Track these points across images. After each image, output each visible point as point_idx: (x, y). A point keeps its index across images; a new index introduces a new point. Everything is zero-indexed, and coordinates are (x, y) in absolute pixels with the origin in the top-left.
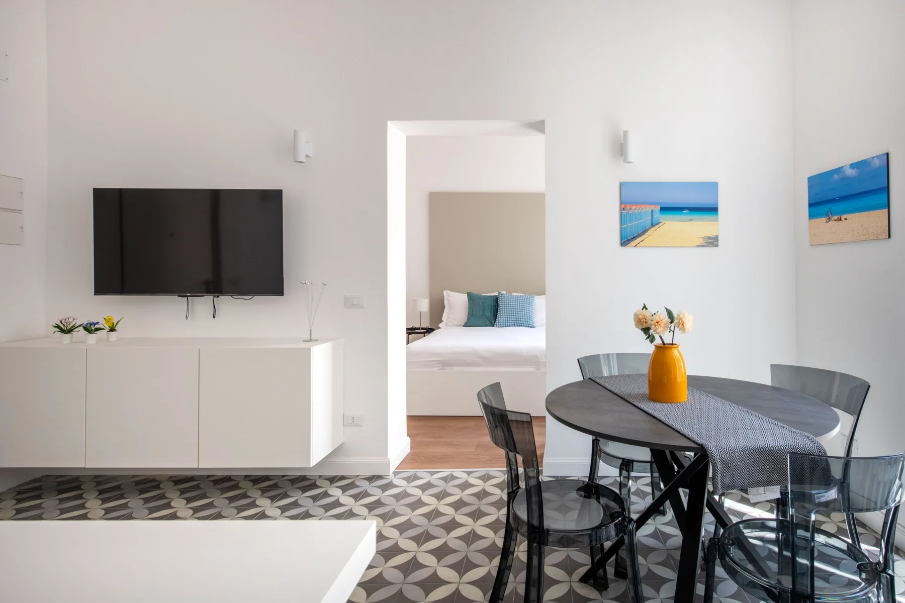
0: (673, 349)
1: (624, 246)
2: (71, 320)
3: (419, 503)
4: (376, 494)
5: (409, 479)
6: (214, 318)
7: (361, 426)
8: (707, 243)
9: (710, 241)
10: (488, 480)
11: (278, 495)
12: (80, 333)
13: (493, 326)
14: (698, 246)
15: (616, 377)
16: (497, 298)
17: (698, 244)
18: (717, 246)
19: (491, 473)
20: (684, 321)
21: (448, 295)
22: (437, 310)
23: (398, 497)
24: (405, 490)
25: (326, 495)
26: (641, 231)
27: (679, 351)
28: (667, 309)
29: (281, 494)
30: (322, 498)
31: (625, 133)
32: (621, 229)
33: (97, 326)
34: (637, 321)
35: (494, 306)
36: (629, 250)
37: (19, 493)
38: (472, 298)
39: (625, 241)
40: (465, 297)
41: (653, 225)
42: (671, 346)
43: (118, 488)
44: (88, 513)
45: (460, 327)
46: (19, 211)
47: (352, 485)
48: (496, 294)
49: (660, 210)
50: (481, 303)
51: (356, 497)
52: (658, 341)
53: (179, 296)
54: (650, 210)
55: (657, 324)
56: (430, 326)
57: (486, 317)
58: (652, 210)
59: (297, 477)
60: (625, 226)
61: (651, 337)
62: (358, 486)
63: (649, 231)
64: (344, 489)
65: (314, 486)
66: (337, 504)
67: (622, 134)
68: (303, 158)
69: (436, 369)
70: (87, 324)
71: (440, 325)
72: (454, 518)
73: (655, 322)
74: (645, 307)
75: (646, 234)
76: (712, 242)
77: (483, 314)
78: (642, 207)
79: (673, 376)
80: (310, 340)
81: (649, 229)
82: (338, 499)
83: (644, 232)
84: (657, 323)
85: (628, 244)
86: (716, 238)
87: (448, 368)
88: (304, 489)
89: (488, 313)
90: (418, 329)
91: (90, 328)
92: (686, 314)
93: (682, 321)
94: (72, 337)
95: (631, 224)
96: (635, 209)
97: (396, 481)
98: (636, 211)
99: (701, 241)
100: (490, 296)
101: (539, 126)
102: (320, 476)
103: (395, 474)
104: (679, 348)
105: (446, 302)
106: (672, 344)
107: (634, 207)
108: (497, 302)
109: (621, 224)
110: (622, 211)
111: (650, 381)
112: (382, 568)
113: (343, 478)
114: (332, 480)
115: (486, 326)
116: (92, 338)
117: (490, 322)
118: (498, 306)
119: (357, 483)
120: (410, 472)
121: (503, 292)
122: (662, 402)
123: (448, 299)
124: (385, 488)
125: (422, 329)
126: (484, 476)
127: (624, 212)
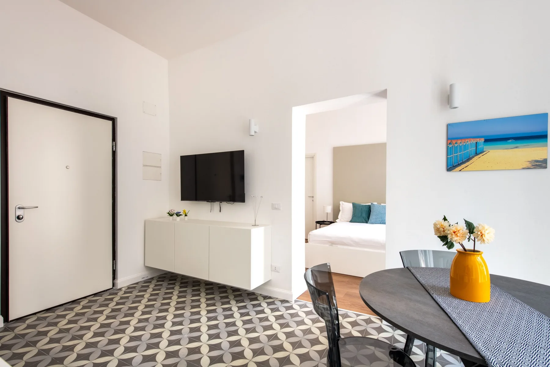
0: (476, 256)
1: (450, 171)
2: (173, 211)
3: (302, 323)
4: (283, 311)
5: (301, 306)
6: (220, 212)
7: (279, 272)
8: (533, 165)
9: (537, 163)
10: (346, 318)
11: (240, 300)
12: (175, 216)
13: (367, 223)
14: (524, 169)
15: (431, 269)
16: (370, 206)
17: (524, 167)
18: (546, 167)
19: (349, 314)
20: (483, 232)
21: (343, 204)
22: (336, 212)
23: (292, 315)
24: (297, 312)
25: (259, 305)
26: (466, 159)
27: (482, 258)
28: (466, 221)
29: (241, 300)
30: (257, 307)
31: (451, 86)
32: (447, 159)
33: (180, 214)
34: (436, 230)
35: (368, 211)
36: (454, 174)
37: (159, 278)
38: (355, 206)
39: (450, 168)
40: (350, 206)
41: (477, 154)
42: (473, 253)
43: (187, 283)
44: (173, 292)
45: (347, 222)
46: (160, 167)
47: (273, 303)
48: (370, 204)
49: (484, 141)
50: (360, 209)
51: (273, 310)
52: (457, 247)
53: (207, 202)
54: (475, 142)
55: (453, 234)
56: (333, 220)
57: (363, 217)
58: (476, 143)
59: (250, 292)
60: (450, 156)
61: (449, 244)
62: (275, 304)
63: (473, 159)
64: (269, 304)
65: (256, 299)
66: (262, 312)
67: (448, 87)
68: (253, 133)
69: (327, 245)
70: (177, 213)
71: (336, 221)
72: (318, 337)
73: (452, 232)
74: (445, 219)
75: (470, 161)
76: (541, 164)
77: (361, 215)
78: (467, 140)
79: (474, 277)
80: (255, 225)
81: (473, 157)
82: (264, 309)
83: (469, 159)
84: (454, 232)
85: (452, 170)
86: (545, 161)
87: (334, 245)
88: (252, 300)
89: (364, 215)
90: (326, 222)
91: (178, 215)
92: (486, 227)
93: (481, 233)
94: (173, 217)
95: (456, 155)
96: (460, 143)
97: (295, 306)
98: (461, 145)
99: (528, 165)
100: (366, 205)
101: (383, 94)
102: (261, 294)
103: (296, 301)
104: (482, 255)
105: (341, 208)
106: (474, 251)
107: (459, 141)
108: (370, 209)
109: (447, 155)
110: (448, 145)
111: (451, 278)
112: (270, 357)
113: (270, 298)
114: (265, 297)
115: (363, 223)
116: (178, 219)
117: (365, 220)
118: (370, 211)
119: (276, 302)
120: (303, 302)
121: (375, 203)
122: (461, 299)
123: (342, 206)
124: (288, 308)
125: (328, 222)
126: (344, 314)
127: (451, 146)
